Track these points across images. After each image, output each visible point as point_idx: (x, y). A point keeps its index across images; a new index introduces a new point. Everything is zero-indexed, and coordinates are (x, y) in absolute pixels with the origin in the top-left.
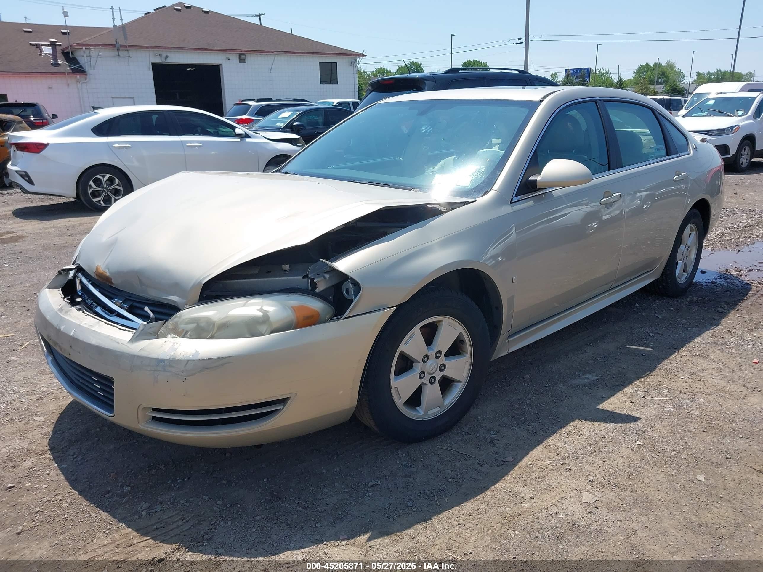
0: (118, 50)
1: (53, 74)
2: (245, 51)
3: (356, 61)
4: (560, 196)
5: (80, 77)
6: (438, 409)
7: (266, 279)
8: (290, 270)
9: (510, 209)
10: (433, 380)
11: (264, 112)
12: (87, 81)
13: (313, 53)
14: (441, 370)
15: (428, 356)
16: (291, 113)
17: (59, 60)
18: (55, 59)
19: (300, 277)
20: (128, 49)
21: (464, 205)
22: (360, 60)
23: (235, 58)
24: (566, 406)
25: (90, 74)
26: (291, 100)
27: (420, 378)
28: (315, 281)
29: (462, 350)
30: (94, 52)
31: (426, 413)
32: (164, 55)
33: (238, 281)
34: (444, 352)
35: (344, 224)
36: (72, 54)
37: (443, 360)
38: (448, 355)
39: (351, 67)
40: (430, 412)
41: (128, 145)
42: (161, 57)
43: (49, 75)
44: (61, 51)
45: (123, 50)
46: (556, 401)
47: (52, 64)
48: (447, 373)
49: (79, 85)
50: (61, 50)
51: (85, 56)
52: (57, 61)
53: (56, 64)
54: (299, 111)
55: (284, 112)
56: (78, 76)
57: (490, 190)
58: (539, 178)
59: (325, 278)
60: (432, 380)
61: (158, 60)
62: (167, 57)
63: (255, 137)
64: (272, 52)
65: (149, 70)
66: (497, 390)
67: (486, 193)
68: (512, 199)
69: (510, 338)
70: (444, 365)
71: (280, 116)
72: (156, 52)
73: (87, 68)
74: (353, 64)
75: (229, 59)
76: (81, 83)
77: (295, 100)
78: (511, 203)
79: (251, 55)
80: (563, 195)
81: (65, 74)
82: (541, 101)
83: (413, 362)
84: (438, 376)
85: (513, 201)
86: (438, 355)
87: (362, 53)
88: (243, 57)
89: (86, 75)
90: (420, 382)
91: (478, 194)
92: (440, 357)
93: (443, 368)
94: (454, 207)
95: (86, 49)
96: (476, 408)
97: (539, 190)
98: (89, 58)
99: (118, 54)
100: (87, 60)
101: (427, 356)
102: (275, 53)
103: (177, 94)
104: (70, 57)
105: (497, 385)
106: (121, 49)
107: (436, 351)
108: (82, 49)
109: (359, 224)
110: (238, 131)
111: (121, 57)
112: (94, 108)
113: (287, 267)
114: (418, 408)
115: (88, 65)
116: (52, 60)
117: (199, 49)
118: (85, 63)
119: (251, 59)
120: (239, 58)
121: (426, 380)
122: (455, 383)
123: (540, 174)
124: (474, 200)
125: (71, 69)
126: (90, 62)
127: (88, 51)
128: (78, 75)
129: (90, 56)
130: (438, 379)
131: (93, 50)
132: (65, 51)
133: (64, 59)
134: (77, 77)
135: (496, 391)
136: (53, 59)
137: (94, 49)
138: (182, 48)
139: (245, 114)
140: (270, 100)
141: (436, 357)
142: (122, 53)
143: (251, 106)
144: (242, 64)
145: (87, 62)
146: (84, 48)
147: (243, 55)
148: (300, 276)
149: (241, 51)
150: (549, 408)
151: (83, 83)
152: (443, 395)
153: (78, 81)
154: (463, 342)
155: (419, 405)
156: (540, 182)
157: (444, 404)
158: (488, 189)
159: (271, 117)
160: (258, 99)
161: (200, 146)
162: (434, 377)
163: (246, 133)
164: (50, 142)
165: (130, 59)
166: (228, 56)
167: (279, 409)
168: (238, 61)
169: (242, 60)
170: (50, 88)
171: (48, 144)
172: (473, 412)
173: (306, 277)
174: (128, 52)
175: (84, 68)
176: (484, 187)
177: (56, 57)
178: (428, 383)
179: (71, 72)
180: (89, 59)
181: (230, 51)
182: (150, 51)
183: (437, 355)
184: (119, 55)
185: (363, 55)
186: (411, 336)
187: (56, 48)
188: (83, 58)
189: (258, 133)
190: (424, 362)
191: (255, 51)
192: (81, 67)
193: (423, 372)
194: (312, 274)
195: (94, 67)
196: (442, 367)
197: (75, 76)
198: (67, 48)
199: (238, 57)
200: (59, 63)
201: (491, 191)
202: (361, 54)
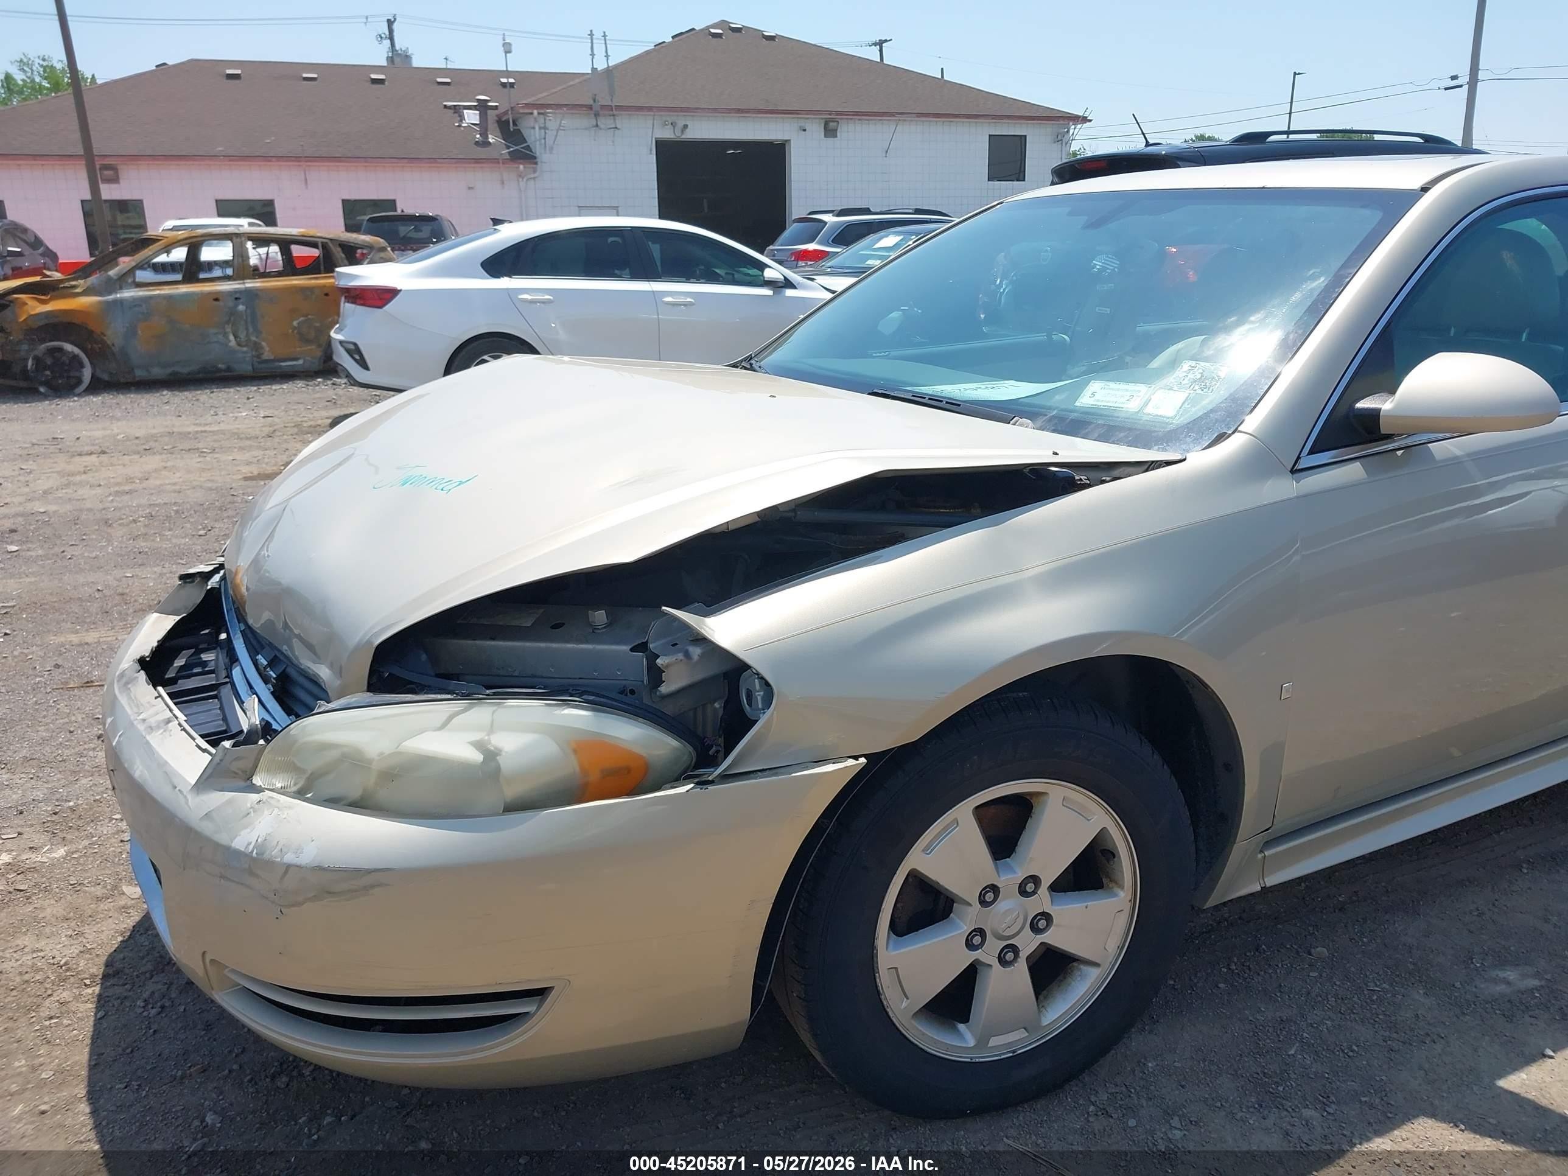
0: (597, 115)
1: (477, 161)
2: (838, 113)
3: (1068, 132)
4: (1457, 457)
5: (525, 167)
6: (1021, 1034)
7: (543, 645)
8: (609, 625)
9: (1284, 488)
10: (1010, 956)
11: (847, 236)
12: (536, 175)
13: (976, 116)
14: (1035, 929)
15: (998, 888)
16: (901, 237)
17: (490, 136)
18: (484, 134)
19: (626, 648)
20: (615, 112)
21: (1146, 471)
22: (1076, 130)
23: (816, 129)
24: (1421, 1068)
25: (542, 162)
26: (911, 211)
27: (970, 945)
28: (659, 661)
29: (1108, 876)
30: (553, 121)
31: (982, 1042)
32: (681, 123)
33: (477, 642)
34: (1047, 880)
35: (759, 514)
36: (515, 124)
37: (1043, 900)
38: (1060, 886)
39: (1056, 144)
40: (994, 1042)
41: (547, 297)
42: (674, 127)
43: (470, 163)
44: (497, 119)
45: (605, 115)
46: (1395, 1045)
47: (477, 143)
48: (1054, 937)
49: (522, 184)
50: (497, 116)
51: (537, 128)
52: (487, 137)
53: (486, 144)
54: (916, 234)
55: (887, 236)
56: (521, 167)
57: (1234, 433)
58: (1385, 404)
59: (687, 655)
60: (1008, 955)
61: (667, 134)
62: (686, 126)
63: (805, 287)
64: (892, 114)
65: (651, 153)
66: (1226, 981)
67: (1221, 438)
68: (1299, 458)
69: (1267, 849)
70: (1047, 917)
71: (877, 246)
72: (664, 119)
73: (538, 150)
74: (1061, 139)
75: (805, 130)
76: (525, 180)
77: (918, 211)
78: (1293, 471)
79: (850, 121)
80: (1469, 455)
81: (499, 163)
82: (1425, 189)
83: (953, 901)
84: (1029, 944)
85: (1299, 466)
86: (1030, 887)
87: (1081, 114)
88: (832, 125)
89: (536, 163)
90: (968, 958)
91: (1196, 441)
92: (1034, 893)
93: (1042, 924)
94: (1116, 473)
95: (539, 114)
96: (1151, 1032)
97: (1389, 437)
98: (543, 131)
99: (595, 124)
100: (540, 135)
101: (994, 889)
102: (898, 117)
103: (705, 200)
104: (509, 129)
105: (1228, 967)
106: (601, 112)
107: (1021, 875)
108: (532, 114)
109: (803, 516)
110: (769, 274)
111: (601, 129)
112: (496, 222)
113: (600, 616)
114: (961, 1027)
115: (540, 144)
116: (478, 136)
117: (747, 111)
118: (535, 141)
119: (846, 130)
120: (826, 128)
121: (988, 954)
122: (1082, 967)
123: (1393, 392)
124: (1178, 457)
125: (509, 153)
126: (545, 139)
127: (541, 119)
128: (521, 163)
129: (545, 128)
130: (1024, 954)
131: (551, 117)
132: (503, 119)
133: (500, 134)
134: (519, 167)
135: (1221, 985)
136: (480, 135)
137: (555, 113)
138: (715, 110)
139: (811, 240)
140: (867, 211)
141: (1023, 892)
142: (602, 122)
143: (826, 223)
144: (830, 140)
145: (540, 140)
146: (535, 112)
147: (833, 120)
148: (625, 644)
149: (830, 113)
150: (1368, 1064)
151: (528, 180)
152: (1041, 997)
153: (520, 176)
154: (1111, 854)
155: (965, 1019)
156: (1391, 417)
157: (1039, 1020)
158: (1229, 428)
159: (860, 247)
160: (842, 210)
161: (691, 304)
162: (1014, 949)
163: (785, 278)
164: (403, 289)
165: (617, 131)
166: (803, 124)
167: (527, 1013)
168: (823, 134)
169: (830, 132)
170: (470, 188)
171: (400, 290)
172: (1137, 1042)
173: (642, 647)
174: (615, 119)
175: (533, 151)
176: (1217, 420)
177: (486, 130)
178: (995, 962)
179: (508, 157)
180: (543, 134)
181: (807, 114)
182: (654, 115)
183: (1028, 886)
184: (597, 126)
185: (1084, 120)
186: (945, 829)
187: (486, 114)
188: (532, 131)
189: (812, 280)
190: (983, 902)
191: (857, 114)
192: (528, 148)
193: (981, 932)
194: (658, 643)
195: (551, 149)
196: (1040, 922)
197: (517, 166)
198: (506, 113)
199: (823, 125)
200: (490, 140)
201: (1236, 434)
202: (1080, 117)
